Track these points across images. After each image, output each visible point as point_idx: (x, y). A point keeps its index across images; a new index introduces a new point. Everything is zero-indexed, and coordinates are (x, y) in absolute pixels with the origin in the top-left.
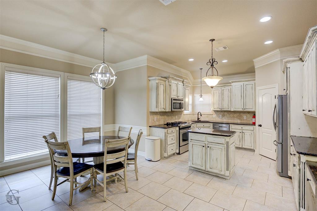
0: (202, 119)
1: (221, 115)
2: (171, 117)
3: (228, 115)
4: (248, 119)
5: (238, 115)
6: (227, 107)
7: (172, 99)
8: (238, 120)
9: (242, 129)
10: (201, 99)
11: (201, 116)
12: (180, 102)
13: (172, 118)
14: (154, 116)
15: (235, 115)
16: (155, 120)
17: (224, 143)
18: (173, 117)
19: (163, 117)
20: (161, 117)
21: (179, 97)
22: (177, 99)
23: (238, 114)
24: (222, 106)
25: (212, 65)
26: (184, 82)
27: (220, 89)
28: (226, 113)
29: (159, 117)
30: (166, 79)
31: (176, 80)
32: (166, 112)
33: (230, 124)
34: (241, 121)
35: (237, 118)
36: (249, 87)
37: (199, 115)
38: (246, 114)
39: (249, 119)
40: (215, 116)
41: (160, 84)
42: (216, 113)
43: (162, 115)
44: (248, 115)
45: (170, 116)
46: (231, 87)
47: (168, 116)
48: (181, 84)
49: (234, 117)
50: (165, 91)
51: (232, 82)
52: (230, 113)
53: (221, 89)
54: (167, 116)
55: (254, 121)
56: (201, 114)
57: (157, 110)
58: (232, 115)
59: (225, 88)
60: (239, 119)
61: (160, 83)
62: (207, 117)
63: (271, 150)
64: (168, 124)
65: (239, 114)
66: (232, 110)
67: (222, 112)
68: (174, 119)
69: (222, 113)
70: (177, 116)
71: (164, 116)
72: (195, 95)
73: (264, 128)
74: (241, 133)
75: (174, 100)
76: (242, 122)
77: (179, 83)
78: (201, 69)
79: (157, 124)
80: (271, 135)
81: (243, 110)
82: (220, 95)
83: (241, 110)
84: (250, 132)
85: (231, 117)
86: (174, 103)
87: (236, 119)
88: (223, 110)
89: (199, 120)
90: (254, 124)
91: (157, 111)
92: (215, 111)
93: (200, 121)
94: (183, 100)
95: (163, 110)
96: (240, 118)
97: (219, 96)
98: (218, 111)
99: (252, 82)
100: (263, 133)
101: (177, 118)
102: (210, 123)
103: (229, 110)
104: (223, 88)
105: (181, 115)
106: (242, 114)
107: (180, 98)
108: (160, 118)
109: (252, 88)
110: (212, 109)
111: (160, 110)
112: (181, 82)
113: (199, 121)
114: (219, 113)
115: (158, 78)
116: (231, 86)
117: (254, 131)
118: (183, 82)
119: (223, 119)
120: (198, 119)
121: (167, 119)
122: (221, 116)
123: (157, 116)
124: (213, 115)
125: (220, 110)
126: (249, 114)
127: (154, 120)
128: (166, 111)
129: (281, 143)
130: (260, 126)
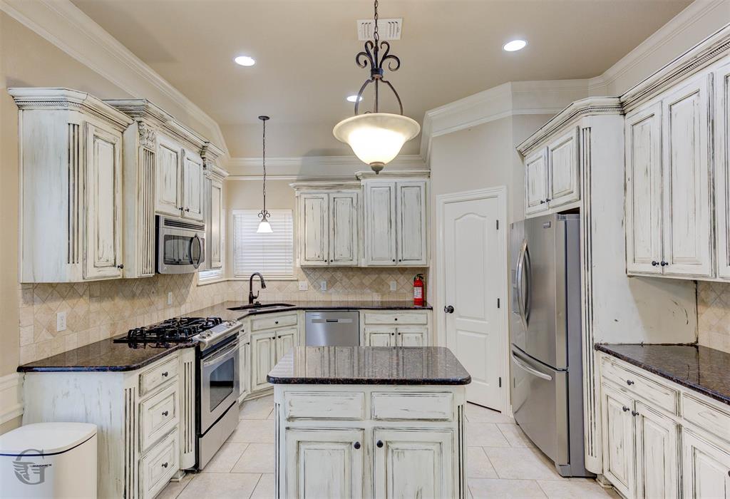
0: (263, 298)
1: (325, 282)
2: (144, 301)
3: (345, 279)
4: (401, 291)
5: (375, 281)
6: (346, 255)
7: (157, 218)
8: (374, 293)
9: (397, 322)
10: (265, 227)
11: (263, 286)
12: (190, 233)
13: (151, 304)
14: (53, 305)
15: (367, 280)
16: (60, 325)
17: (449, 416)
18: (155, 298)
19: (107, 304)
20: (95, 306)
21: (186, 214)
22: (180, 219)
23: (374, 277)
24: (332, 254)
25: (376, 70)
26: (207, 155)
27: (325, 196)
28: (339, 275)
29: (83, 306)
30: (127, 119)
31: (175, 133)
32: (124, 281)
33: (360, 311)
34: (382, 295)
35: (370, 288)
36: (411, 194)
37: (257, 286)
38: (395, 276)
39: (405, 291)
40: (304, 283)
41: (91, 138)
42: (308, 275)
43: (101, 298)
44: (402, 278)
45: (142, 294)
46: (358, 191)
47: (134, 296)
48: (192, 156)
49: (363, 284)
50: (121, 174)
51: (363, 174)
52: (351, 273)
53: (328, 195)
54: (125, 297)
55: (419, 296)
56: (262, 281)
57: (72, 274)
58: (356, 280)
59: (338, 192)
60: (377, 292)
61: (91, 132)
62: (279, 289)
63: (484, 381)
64: (134, 338)
65: (377, 276)
66: (363, 264)
67: (329, 272)
68: (160, 307)
69: (327, 276)
70: (170, 294)
71: (113, 298)
72: (234, 212)
73: (461, 317)
74: (393, 337)
75: (168, 223)
76: (387, 298)
77: (188, 154)
78: (265, 118)
79: (73, 342)
80: (484, 336)
81: (394, 263)
82: (326, 214)
83: (390, 263)
84: (417, 329)
85: (356, 288)
86: (167, 238)
87: (369, 291)
88: (334, 264)
89: (255, 301)
90: (422, 304)
91: (77, 278)
92: (305, 268)
93: (258, 306)
94: (202, 228)
95: (114, 273)
96: (379, 286)
97: (322, 218)
98: (314, 269)
99: (419, 181)
100: (459, 332)
101: (170, 302)
102: (297, 312)
103: (354, 263)
104: (333, 193)
105: (187, 286)
106: (384, 276)
107: (193, 216)
108: (88, 312)
109: (419, 197)
110: (300, 262)
111: (93, 274)
112: (197, 150)
113: (254, 307)
114: (318, 274)
115: (83, 96)
116: (359, 186)
117: (429, 326)
118: (202, 152)
119: (331, 294)
120: (251, 298)
121: (127, 314)
122: (323, 283)
123: (72, 302)
124: (300, 283)
125: (326, 264)
126: (402, 274)
127: (51, 329)
128: (128, 276)
129: (564, 370)
130: (451, 310)
